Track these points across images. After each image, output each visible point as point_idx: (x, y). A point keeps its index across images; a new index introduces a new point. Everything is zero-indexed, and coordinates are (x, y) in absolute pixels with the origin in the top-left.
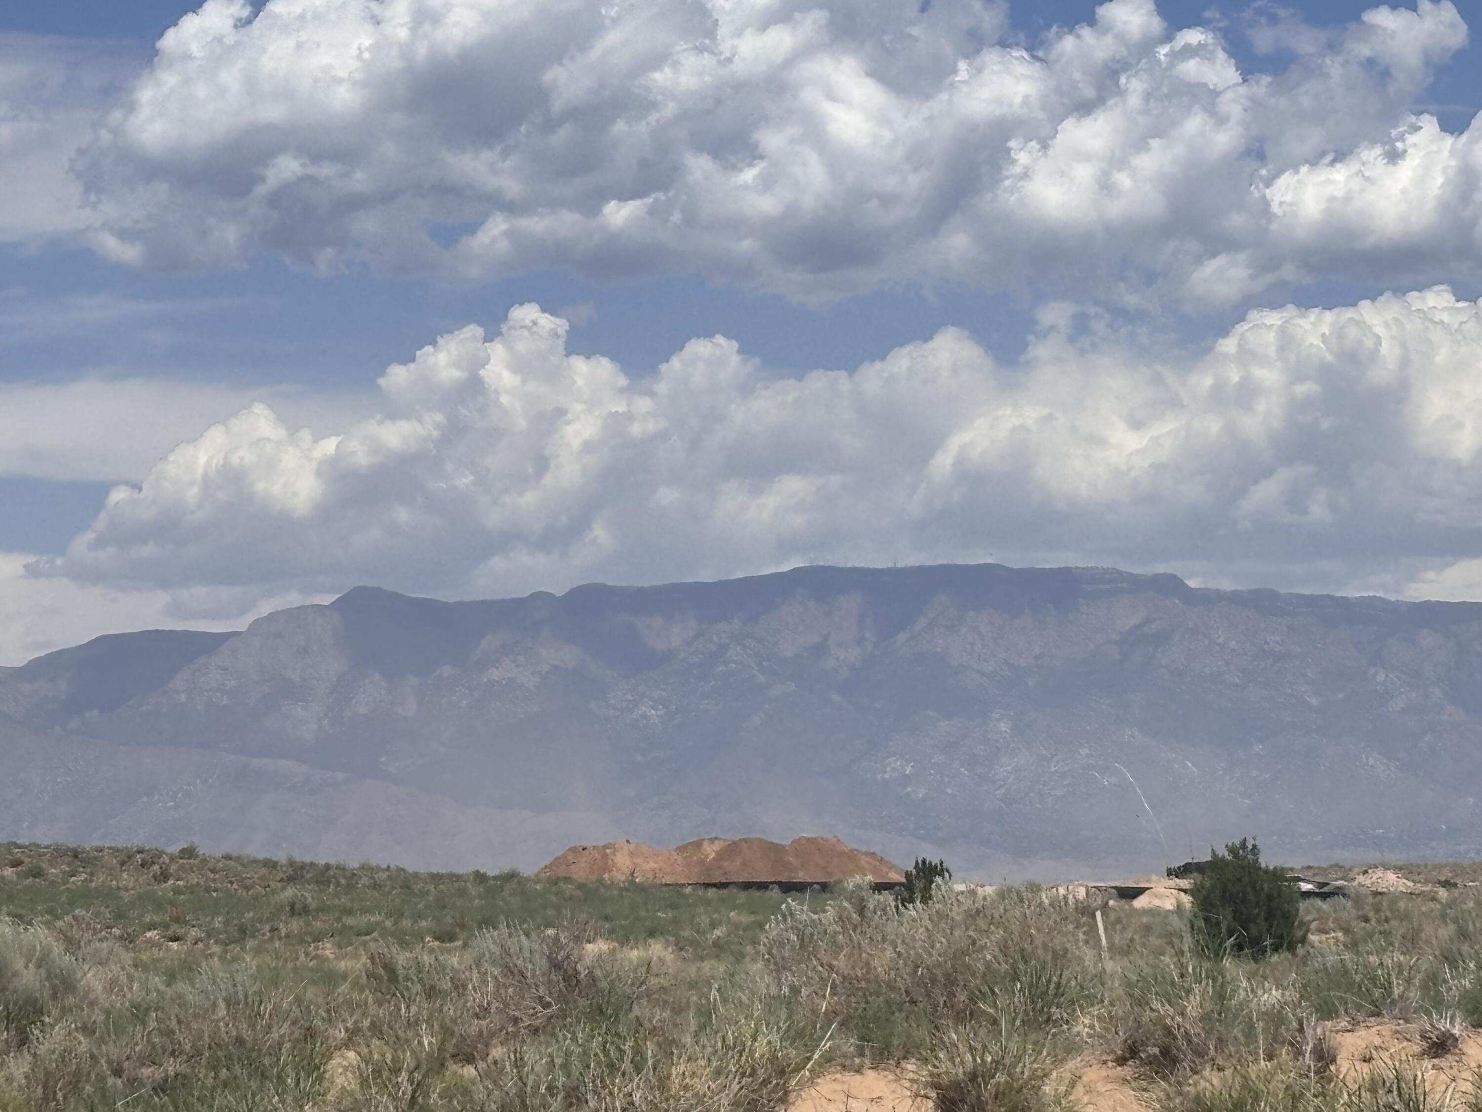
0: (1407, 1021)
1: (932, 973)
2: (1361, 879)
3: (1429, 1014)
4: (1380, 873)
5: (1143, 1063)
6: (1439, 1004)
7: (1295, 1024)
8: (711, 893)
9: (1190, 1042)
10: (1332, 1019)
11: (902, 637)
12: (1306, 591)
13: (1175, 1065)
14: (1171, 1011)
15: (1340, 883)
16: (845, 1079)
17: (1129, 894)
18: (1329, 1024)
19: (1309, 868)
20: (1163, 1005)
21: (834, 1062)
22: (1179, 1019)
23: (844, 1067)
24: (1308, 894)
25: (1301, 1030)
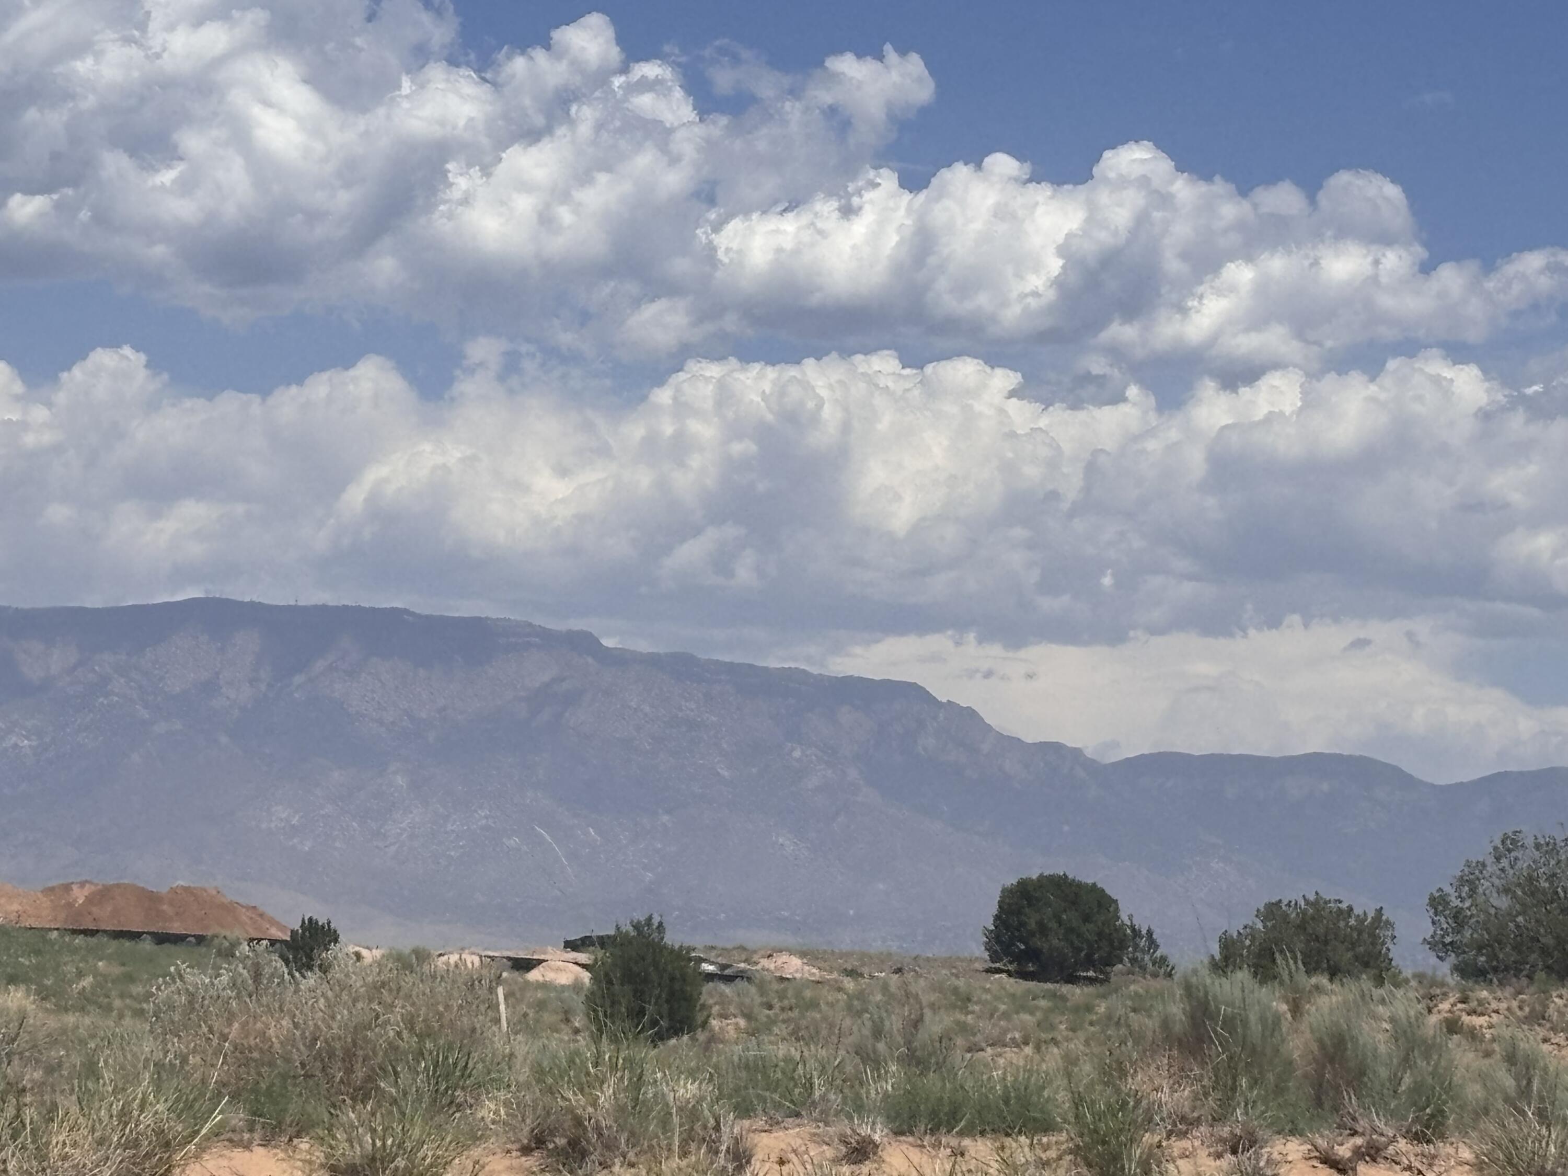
0: (827, 1124)
1: (329, 1045)
2: (765, 962)
3: (851, 1119)
4: (784, 957)
5: (551, 1153)
6: (860, 1108)
7: (712, 1122)
8: (79, 940)
9: (600, 1135)
10: (750, 1117)
11: (298, 679)
12: (727, 658)
13: (583, 1157)
14: (583, 1101)
15: (742, 965)
16: (233, 1155)
17: (524, 965)
18: (746, 1123)
19: (713, 948)
20: (575, 1094)
21: (222, 1137)
22: (590, 1110)
23: (230, 1140)
24: (710, 977)
25: (717, 1128)
